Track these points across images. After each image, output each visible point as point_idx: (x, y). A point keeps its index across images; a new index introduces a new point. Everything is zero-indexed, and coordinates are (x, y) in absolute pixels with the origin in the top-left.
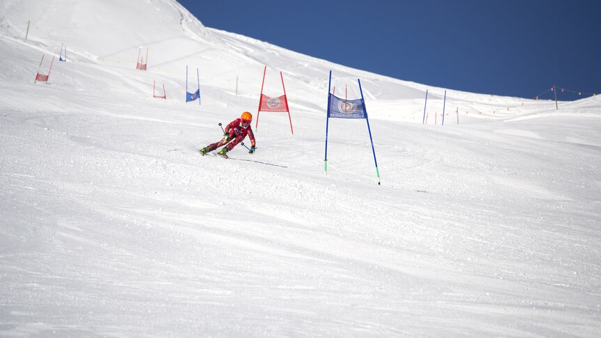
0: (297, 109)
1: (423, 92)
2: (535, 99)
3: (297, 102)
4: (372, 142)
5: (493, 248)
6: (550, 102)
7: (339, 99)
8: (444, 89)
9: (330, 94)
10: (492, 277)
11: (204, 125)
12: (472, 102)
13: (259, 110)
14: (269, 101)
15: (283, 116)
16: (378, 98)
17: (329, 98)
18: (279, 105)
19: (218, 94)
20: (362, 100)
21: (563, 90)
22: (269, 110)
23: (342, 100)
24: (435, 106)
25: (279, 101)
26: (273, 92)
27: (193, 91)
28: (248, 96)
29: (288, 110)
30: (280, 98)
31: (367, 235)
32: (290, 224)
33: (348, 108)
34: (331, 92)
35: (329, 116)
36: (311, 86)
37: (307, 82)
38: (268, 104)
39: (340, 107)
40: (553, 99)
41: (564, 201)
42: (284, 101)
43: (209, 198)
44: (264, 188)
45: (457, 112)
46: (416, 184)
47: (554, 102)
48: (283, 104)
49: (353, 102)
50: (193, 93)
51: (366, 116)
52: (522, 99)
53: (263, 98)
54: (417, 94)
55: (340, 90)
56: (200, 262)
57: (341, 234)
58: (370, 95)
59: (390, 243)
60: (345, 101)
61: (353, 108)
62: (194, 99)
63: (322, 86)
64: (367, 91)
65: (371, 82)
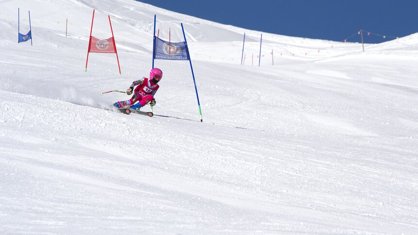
0: (123, 50)
1: (240, 35)
2: (344, 42)
3: (123, 43)
4: (195, 82)
5: (306, 181)
6: (357, 44)
7: (164, 42)
8: (260, 33)
9: (155, 37)
10: (305, 208)
11: (37, 65)
12: (285, 45)
13: (89, 51)
14: (98, 42)
15: (110, 58)
16: (199, 40)
17: (155, 41)
18: (107, 47)
19: (49, 35)
20: (185, 42)
21: (369, 34)
22: (98, 51)
23: (166, 42)
24: (252, 47)
25: (107, 43)
26: (102, 34)
27: (25, 32)
28: (78, 38)
29: (116, 52)
30: (109, 40)
31: (191, 169)
32: (118, 159)
33: (172, 50)
34: (156, 35)
35: (154, 57)
36: (136, 29)
37: (133, 25)
38: (97, 46)
39: (165, 49)
40: (360, 42)
41: (371, 137)
42: (112, 43)
43: (42, 134)
44: (95, 125)
45: (272, 53)
46: (235, 121)
47: (361, 45)
48: (111, 46)
49: (176, 44)
50: (25, 34)
51: (189, 58)
52: (331, 42)
53: (92, 40)
54: (236, 37)
55: (164, 33)
56: (34, 195)
57: (167, 168)
58: (192, 37)
59: (211, 176)
60: (169, 44)
61: (177, 50)
62: (26, 40)
63: (147, 28)
64: (189, 34)
65: (192, 25)
